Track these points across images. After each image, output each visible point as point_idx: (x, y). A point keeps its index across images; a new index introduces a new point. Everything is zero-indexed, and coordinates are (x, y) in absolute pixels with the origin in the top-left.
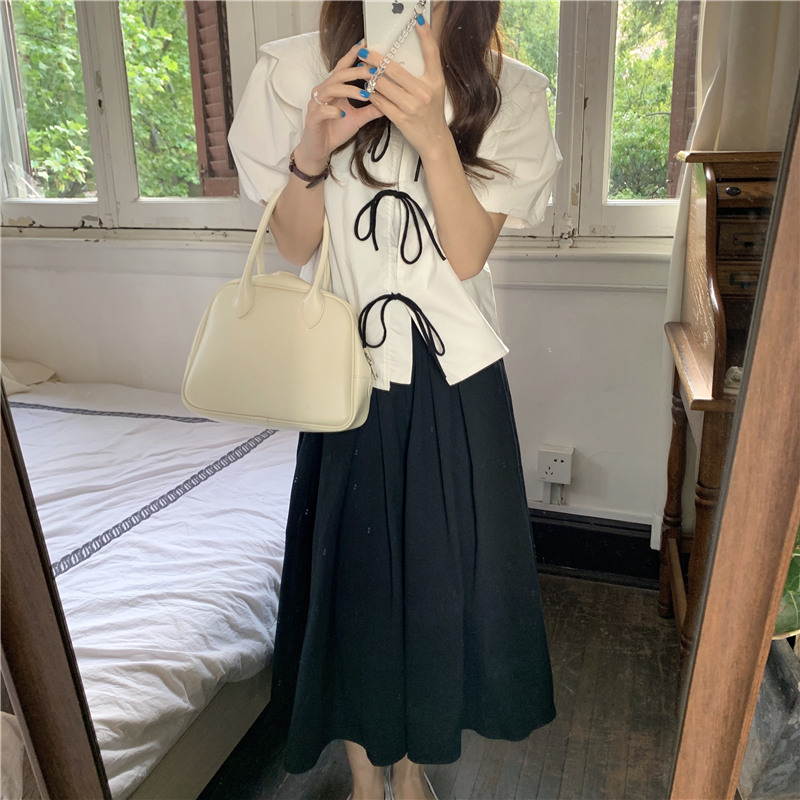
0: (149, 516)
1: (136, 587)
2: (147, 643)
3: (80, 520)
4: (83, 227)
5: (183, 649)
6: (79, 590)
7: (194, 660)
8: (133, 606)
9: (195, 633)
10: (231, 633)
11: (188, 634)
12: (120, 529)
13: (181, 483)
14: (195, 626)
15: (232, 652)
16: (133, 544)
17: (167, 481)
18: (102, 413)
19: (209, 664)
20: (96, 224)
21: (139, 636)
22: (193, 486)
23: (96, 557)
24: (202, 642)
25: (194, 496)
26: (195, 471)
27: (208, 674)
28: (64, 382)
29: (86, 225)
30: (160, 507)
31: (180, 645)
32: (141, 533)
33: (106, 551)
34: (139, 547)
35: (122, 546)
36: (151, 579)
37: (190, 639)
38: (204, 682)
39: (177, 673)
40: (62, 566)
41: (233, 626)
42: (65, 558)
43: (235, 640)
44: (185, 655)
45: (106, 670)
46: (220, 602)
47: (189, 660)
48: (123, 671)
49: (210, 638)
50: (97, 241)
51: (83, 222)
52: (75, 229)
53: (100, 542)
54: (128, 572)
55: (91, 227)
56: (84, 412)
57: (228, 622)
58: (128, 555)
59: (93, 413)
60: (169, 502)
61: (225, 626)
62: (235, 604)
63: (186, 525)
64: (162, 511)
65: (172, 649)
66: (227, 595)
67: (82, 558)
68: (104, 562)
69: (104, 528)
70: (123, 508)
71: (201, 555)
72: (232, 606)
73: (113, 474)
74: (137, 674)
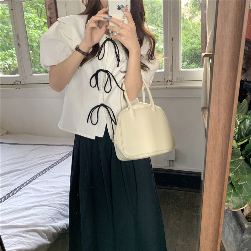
0: (36, 178)
1: (31, 203)
2: (34, 222)
3: (13, 181)
4: (15, 84)
5: (46, 223)
6: (12, 205)
7: (49, 227)
8: (29, 209)
9: (49, 218)
10: (61, 217)
11: (47, 218)
12: (26, 183)
13: (48, 167)
14: (49, 215)
15: (62, 223)
16: (30, 188)
17: (43, 167)
18: (22, 144)
19: (55, 228)
20: (19, 83)
21: (31, 219)
22: (52, 168)
23: (18, 193)
24: (52, 220)
25: (51, 171)
26: (53, 163)
27: (54, 231)
28: (11, 134)
29: (16, 83)
30: (40, 175)
31: (44, 222)
32: (33, 184)
33: (22, 191)
34: (32, 189)
35: (27, 189)
36: (35, 200)
37: (48, 220)
38: (53, 234)
39: (44, 231)
40: (7, 197)
41: (62, 215)
42: (7, 194)
43: (63, 219)
44: (46, 225)
45: (19, 232)
46: (57, 207)
47: (48, 227)
48: (25, 232)
49: (54, 219)
50: (19, 89)
51: (15, 83)
52: (12, 85)
53: (20, 188)
54: (28, 198)
55: (17, 84)
56: (17, 144)
57: (60, 213)
58: (28, 192)
59: (20, 144)
60: (43, 173)
61: (59, 215)
62: (62, 207)
63: (47, 181)
64: (40, 177)
65: (42, 223)
66: (59, 204)
67: (14, 194)
68: (21, 195)
69: (21, 183)
70: (27, 176)
71: (51, 191)
73: (25, 165)
74: (30, 233)
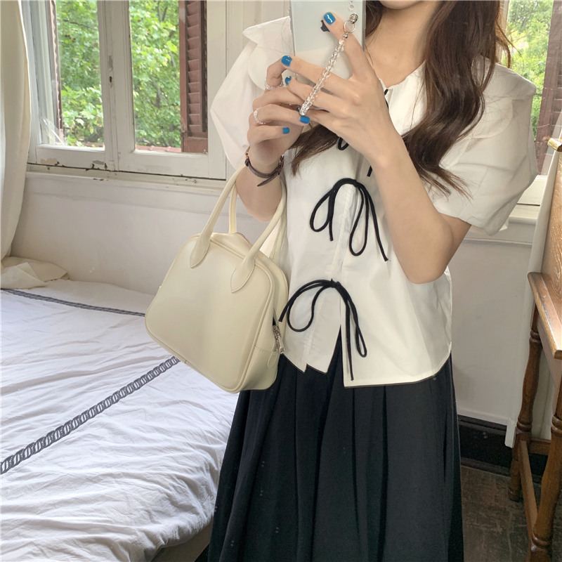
0: (118, 400)
1: (101, 465)
2: (102, 517)
3: (66, 400)
4: (93, 168)
5: (130, 524)
6: (56, 463)
7: (139, 533)
8: (95, 482)
9: (142, 509)
10: (171, 509)
11: (136, 510)
12: (95, 411)
13: (146, 373)
14: (143, 503)
15: (171, 525)
16: (103, 425)
17: (135, 371)
18: (96, 308)
19: (151, 536)
20: (102, 167)
21: (96, 510)
22: (154, 376)
23: (74, 435)
24: (147, 516)
25: (155, 386)
26: (157, 363)
27: (149, 545)
29: (95, 167)
30: (127, 393)
31: (128, 519)
32: (110, 415)
33: (82, 430)
34: (106, 428)
35: (95, 426)
36: (112, 458)
37: (137, 515)
38: (146, 551)
39: (125, 545)
40: (47, 441)
41: (174, 503)
42: (50, 434)
43: (175, 513)
44: (131, 529)
45: (66, 541)
46: (164, 483)
47: (135, 534)
48: (80, 543)
49: (153, 513)
50: (101, 180)
51: (93, 165)
52: (87, 169)
53: (79, 421)
54: (96, 450)
55: (98, 169)
56: (83, 306)
57: (170, 500)
58: (98, 434)
59: (90, 307)
60: (135, 389)
61: (167, 503)
62: (174, 483)
63: (145, 411)
64: (128, 397)
65: (121, 523)
66: (171, 477)
67: (63, 435)
68: (80, 439)
69: (84, 408)
70: (99, 392)
71: (154, 441)
72: (174, 486)
73: (97, 361)
74: (91, 546)
